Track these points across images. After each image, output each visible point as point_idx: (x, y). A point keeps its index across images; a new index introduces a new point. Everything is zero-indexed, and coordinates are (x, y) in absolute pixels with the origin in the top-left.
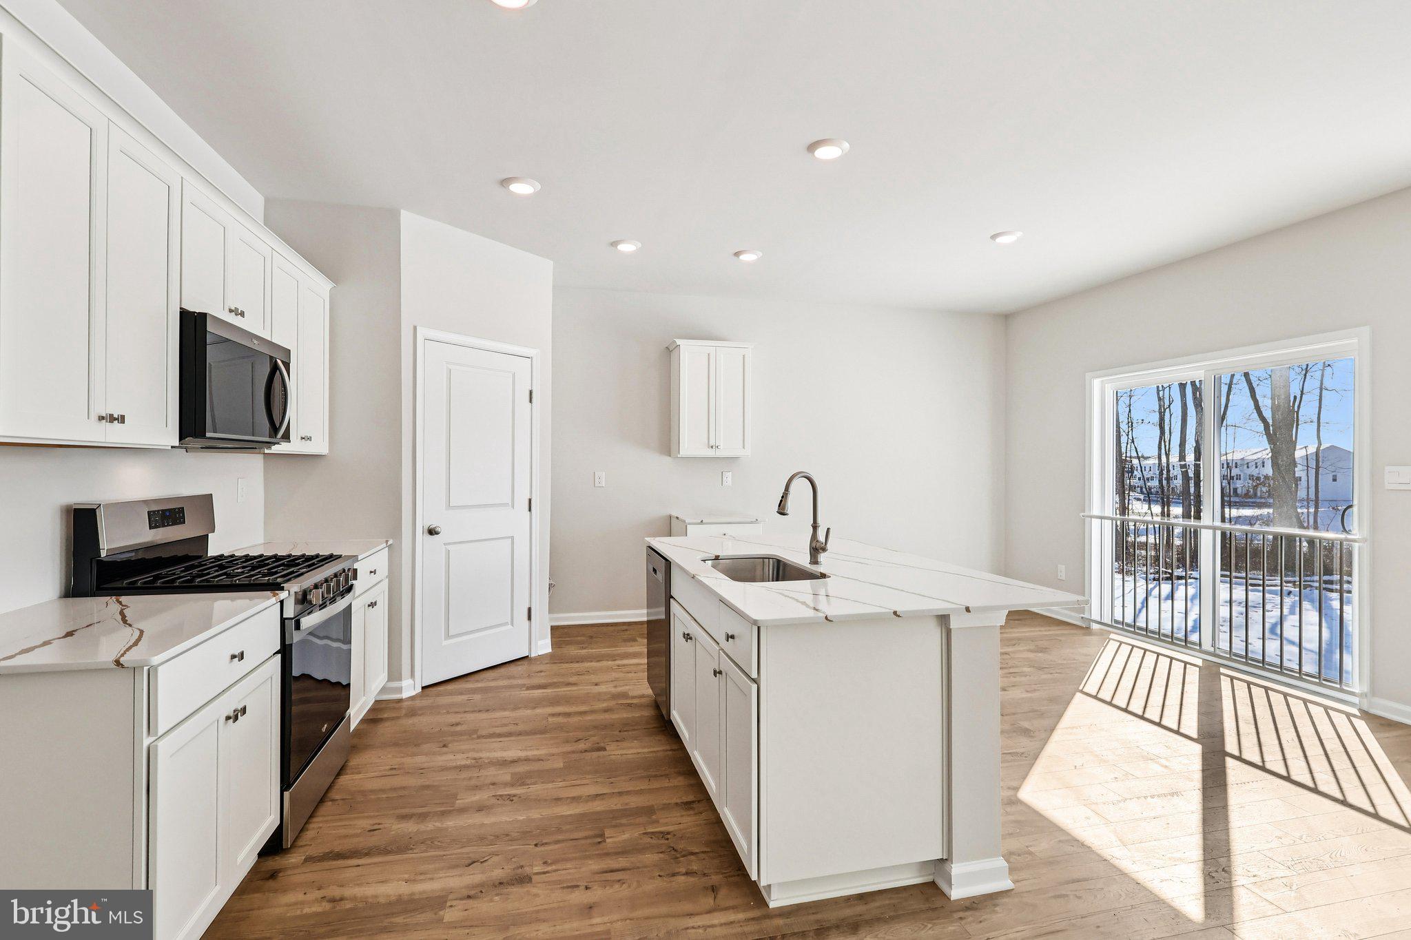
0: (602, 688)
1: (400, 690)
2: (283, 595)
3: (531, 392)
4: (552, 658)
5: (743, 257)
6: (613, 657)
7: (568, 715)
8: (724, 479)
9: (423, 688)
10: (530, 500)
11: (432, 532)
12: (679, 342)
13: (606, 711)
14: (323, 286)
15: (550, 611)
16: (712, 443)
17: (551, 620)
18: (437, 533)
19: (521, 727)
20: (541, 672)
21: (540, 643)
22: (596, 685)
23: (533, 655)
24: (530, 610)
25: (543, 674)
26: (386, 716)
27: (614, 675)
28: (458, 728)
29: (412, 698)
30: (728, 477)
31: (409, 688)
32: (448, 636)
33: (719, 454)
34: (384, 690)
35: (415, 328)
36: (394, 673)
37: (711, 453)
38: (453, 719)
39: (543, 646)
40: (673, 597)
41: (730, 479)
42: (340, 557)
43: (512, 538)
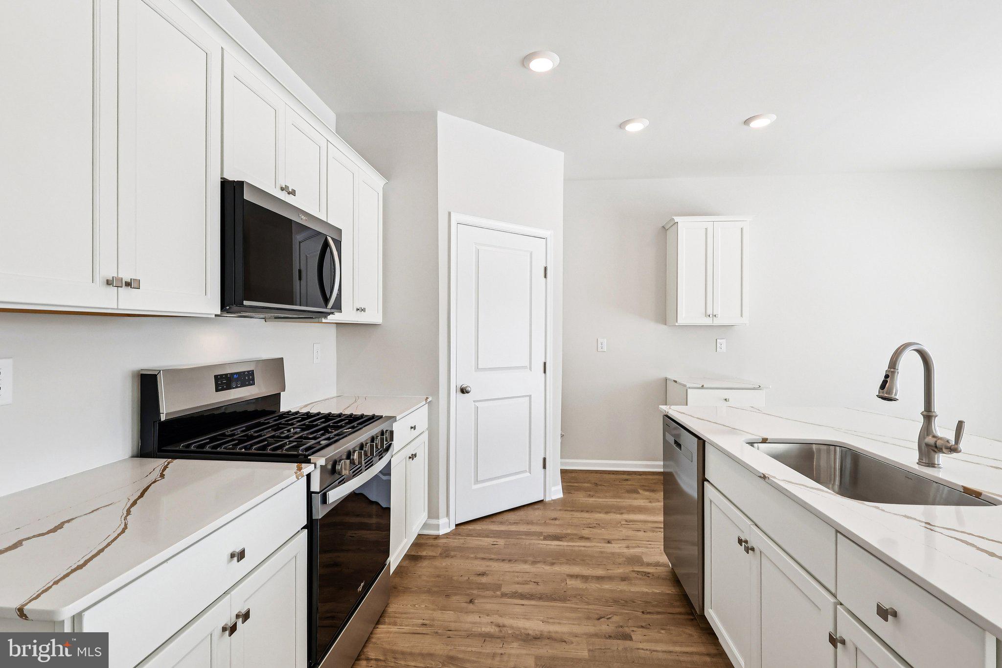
0: (615, 548)
1: (437, 527)
2: (307, 468)
3: (546, 269)
4: (564, 505)
5: (754, 124)
6: (619, 510)
7: (585, 578)
8: (718, 345)
9: (457, 525)
10: (545, 364)
11: (463, 391)
12: (677, 219)
13: (624, 579)
14: (379, 182)
15: (562, 458)
16: (709, 312)
17: (562, 464)
18: (468, 392)
19: (541, 589)
20: (556, 519)
21: (553, 489)
22: (609, 542)
23: (548, 499)
24: (545, 459)
25: (557, 522)
26: (424, 553)
27: (625, 532)
28: (484, 580)
29: (447, 536)
30: (722, 343)
31: (445, 526)
32: (477, 481)
33: (717, 322)
34: (425, 526)
35: (450, 214)
36: (433, 513)
37: (708, 321)
38: (480, 566)
39: (556, 492)
40: (708, 481)
41: (724, 346)
42: (381, 417)
43: (530, 396)
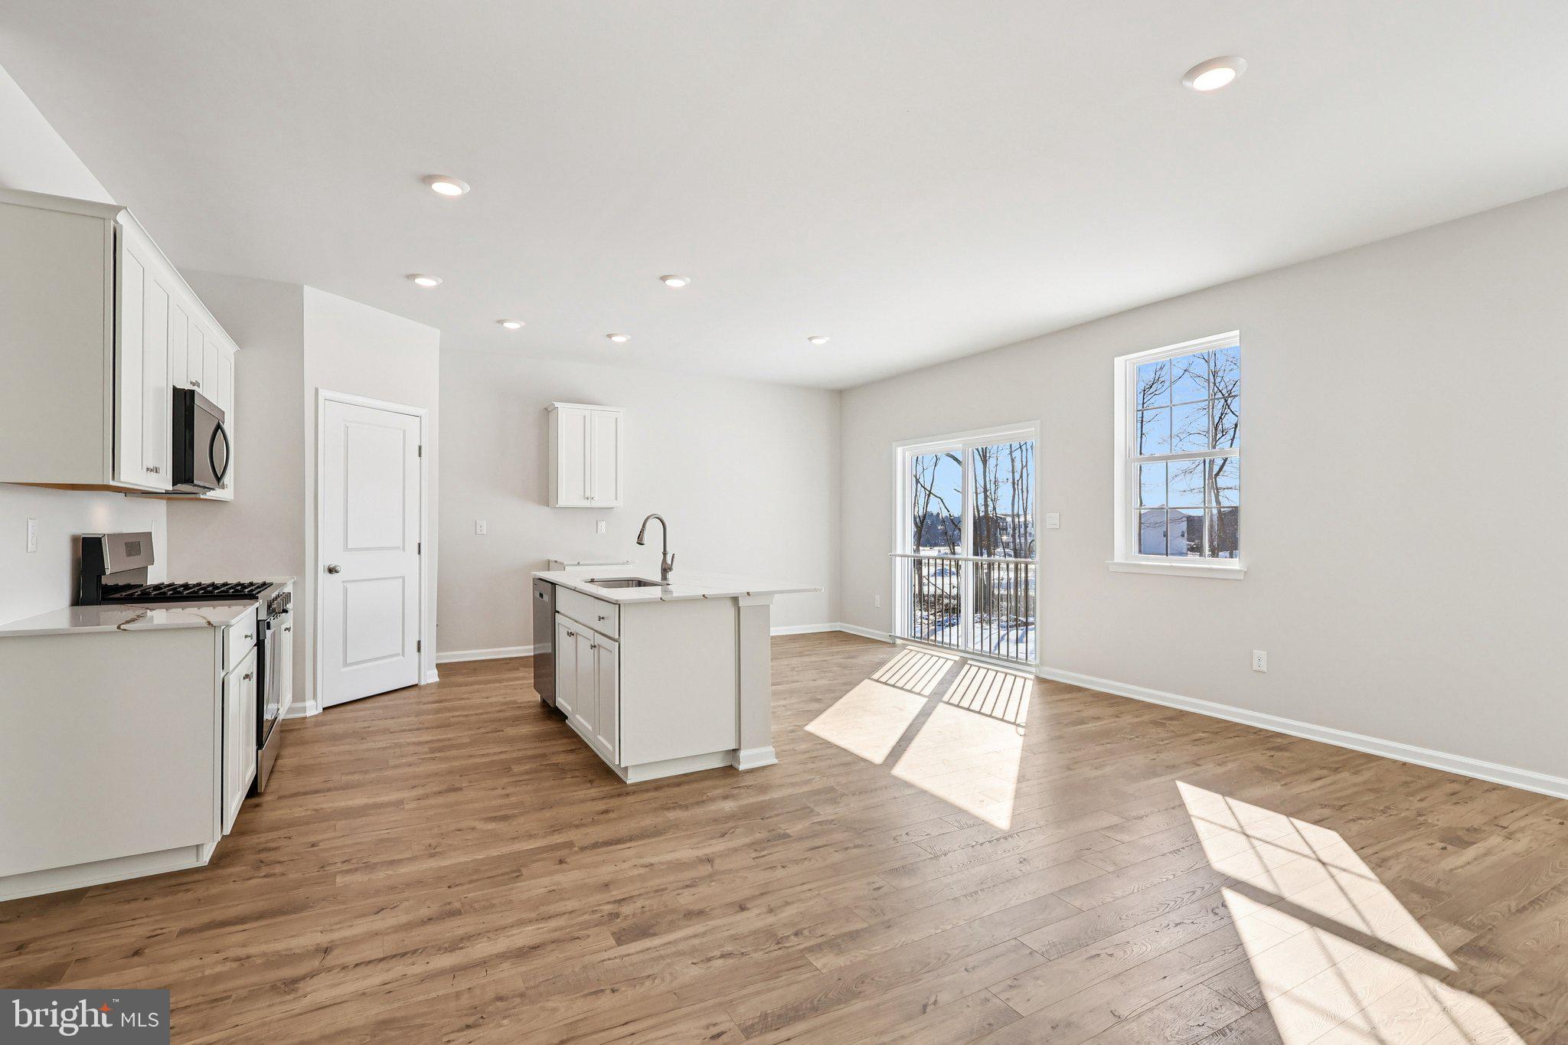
0: (493, 699)
1: (304, 709)
2: (257, 605)
3: (420, 448)
4: (439, 685)
5: (614, 339)
6: (500, 681)
7: (467, 716)
8: (599, 527)
9: (324, 709)
10: (419, 545)
11: (331, 570)
12: (557, 404)
13: (498, 711)
14: (229, 347)
15: (437, 652)
16: (588, 494)
17: (437, 658)
18: (337, 572)
19: (427, 725)
20: (434, 693)
21: (428, 673)
22: (486, 698)
23: (423, 683)
24: (419, 643)
26: (296, 727)
27: (502, 691)
28: (371, 729)
29: (316, 716)
30: (603, 526)
31: (312, 709)
32: (346, 664)
33: (594, 504)
34: (290, 710)
35: (317, 390)
36: (299, 696)
37: (586, 504)
38: (366, 724)
39: (432, 677)
40: (558, 612)
41: (604, 529)
43: (403, 578)
